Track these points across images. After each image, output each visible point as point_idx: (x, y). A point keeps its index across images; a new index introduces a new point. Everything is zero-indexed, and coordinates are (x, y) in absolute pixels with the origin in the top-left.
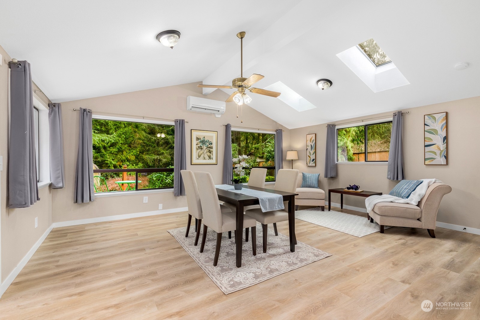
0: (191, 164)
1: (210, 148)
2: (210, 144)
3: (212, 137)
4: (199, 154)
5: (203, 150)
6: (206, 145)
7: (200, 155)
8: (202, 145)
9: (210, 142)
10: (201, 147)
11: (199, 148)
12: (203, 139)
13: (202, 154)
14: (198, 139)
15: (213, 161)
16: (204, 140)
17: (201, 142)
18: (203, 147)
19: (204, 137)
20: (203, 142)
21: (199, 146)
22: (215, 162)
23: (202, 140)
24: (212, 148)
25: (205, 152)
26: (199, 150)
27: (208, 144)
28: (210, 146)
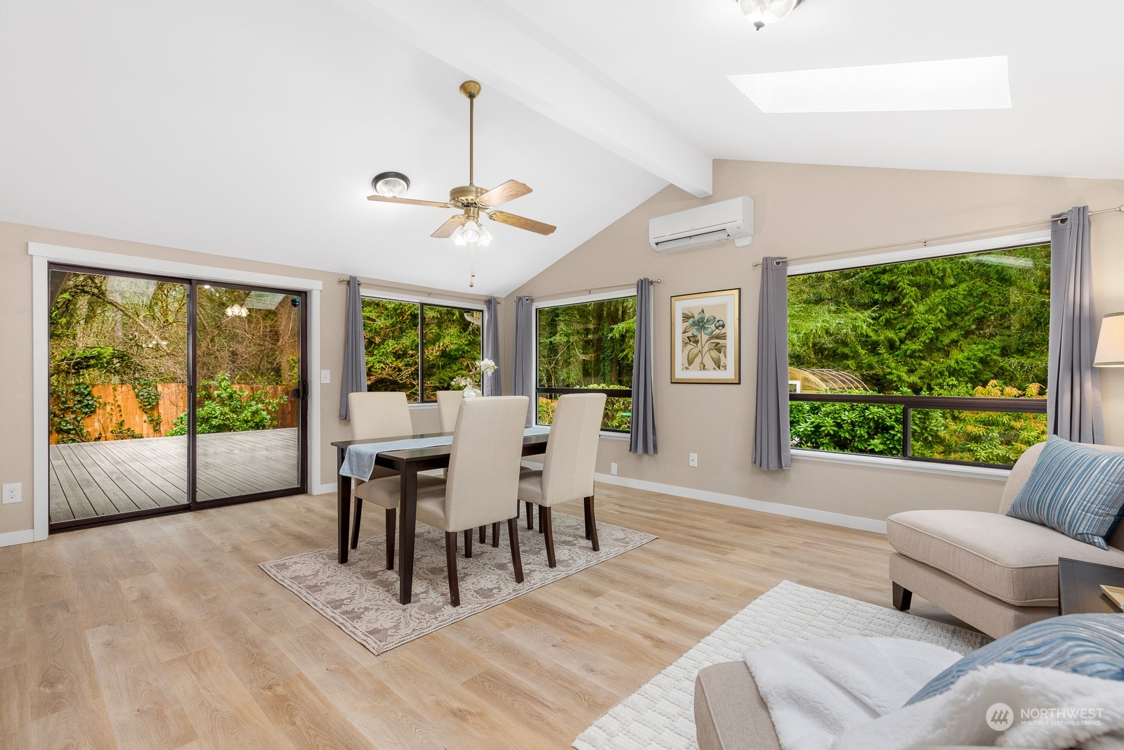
0: (672, 382)
1: (718, 337)
3: (724, 306)
4: (691, 357)
5: (699, 344)
7: (693, 360)
8: (696, 333)
9: (718, 321)
10: (694, 336)
11: (690, 341)
12: (699, 316)
13: (697, 355)
14: (686, 317)
17: (694, 324)
18: (699, 337)
19: (703, 311)
20: (701, 324)
21: (690, 334)
22: (734, 377)
23: (696, 319)
24: (723, 337)
25: (706, 349)
26: (689, 347)
27: (713, 327)
28: (717, 332)
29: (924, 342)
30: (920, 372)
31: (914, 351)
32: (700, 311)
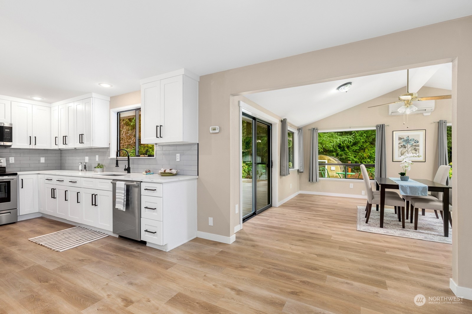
0: (393, 161)
1: (415, 146)
2: (415, 143)
3: (419, 135)
4: (402, 152)
5: (406, 148)
6: (410, 144)
7: (403, 154)
8: (405, 144)
9: (416, 140)
10: (404, 145)
11: (402, 147)
12: (407, 138)
13: (405, 152)
14: (400, 139)
15: (422, 159)
16: (408, 140)
17: (404, 141)
18: (406, 146)
19: (408, 137)
20: (407, 141)
21: (402, 144)
22: (422, 160)
23: (405, 139)
24: (418, 146)
25: (410, 149)
26: (402, 149)
27: (413, 142)
28: (415, 144)
29: (359, 147)
30: (358, 157)
31: (356, 150)
32: (407, 136)
